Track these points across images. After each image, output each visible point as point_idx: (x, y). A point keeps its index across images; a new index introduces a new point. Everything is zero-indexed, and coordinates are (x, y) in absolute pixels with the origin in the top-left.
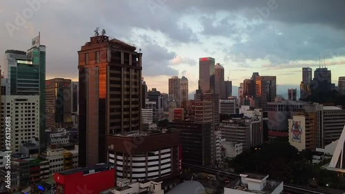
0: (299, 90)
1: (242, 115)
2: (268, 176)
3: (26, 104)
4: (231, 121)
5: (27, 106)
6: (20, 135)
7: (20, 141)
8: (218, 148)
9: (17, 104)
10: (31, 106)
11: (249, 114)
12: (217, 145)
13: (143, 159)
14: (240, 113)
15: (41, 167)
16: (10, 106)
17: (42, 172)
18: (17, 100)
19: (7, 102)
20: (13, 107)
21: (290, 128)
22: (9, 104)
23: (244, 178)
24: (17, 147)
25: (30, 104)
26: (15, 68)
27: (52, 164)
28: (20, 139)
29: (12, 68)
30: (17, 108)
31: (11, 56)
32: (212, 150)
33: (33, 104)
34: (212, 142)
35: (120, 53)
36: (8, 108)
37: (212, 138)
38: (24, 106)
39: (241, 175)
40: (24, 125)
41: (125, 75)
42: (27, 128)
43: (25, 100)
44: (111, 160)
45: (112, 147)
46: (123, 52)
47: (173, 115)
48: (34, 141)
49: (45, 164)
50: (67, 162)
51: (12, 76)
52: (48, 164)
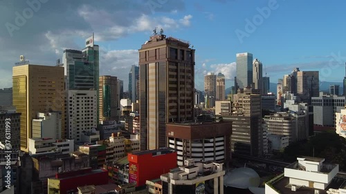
0: (342, 86)
1: (287, 109)
2: (324, 160)
3: (86, 98)
4: (276, 115)
5: (87, 99)
6: (80, 126)
7: (80, 131)
8: (265, 140)
9: (78, 98)
10: (90, 99)
11: (295, 108)
12: (264, 137)
13: (200, 145)
14: (285, 107)
15: (108, 152)
16: (72, 100)
17: (107, 157)
18: (78, 94)
19: (69, 96)
20: (74, 100)
21: (337, 121)
22: (71, 98)
23: (301, 161)
24: (78, 136)
25: (89, 98)
26: (73, 66)
27: (115, 150)
28: (80, 129)
29: (70, 66)
30: (78, 101)
31: (69, 55)
32: (259, 141)
33: (92, 98)
34: (259, 134)
35: (176, 50)
37: (259, 131)
38: (84, 99)
39: (298, 159)
40: (84, 117)
41: (180, 70)
42: (87, 120)
43: (85, 94)
44: (171, 146)
45: (172, 134)
46: (179, 48)
47: (220, 108)
48: (94, 131)
49: (110, 150)
50: (127, 148)
51: (70, 73)
52: (112, 149)
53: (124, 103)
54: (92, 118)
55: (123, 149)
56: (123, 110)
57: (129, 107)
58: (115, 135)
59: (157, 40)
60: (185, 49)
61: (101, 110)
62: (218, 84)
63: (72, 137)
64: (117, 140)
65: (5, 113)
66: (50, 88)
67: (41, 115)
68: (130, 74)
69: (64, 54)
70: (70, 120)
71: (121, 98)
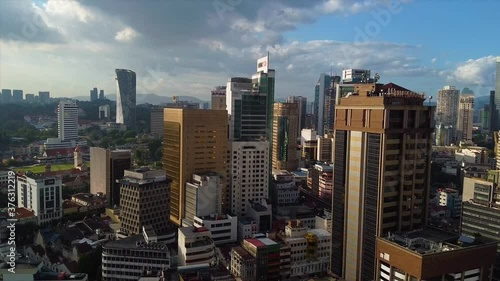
3: (254, 152)
5: (256, 154)
6: (247, 191)
7: (246, 198)
9: (244, 152)
10: (260, 154)
15: (282, 254)
16: (237, 155)
17: (282, 261)
18: (245, 148)
19: (233, 150)
20: (240, 156)
22: (235, 152)
24: (244, 205)
25: (258, 152)
26: (239, 101)
27: (294, 249)
29: (236, 101)
30: (244, 157)
31: (235, 86)
33: (263, 152)
35: (402, 112)
36: (235, 157)
38: (252, 154)
40: (252, 178)
41: (407, 145)
42: (255, 183)
43: (253, 147)
44: (383, 274)
45: (387, 257)
46: (407, 109)
47: (473, 191)
48: (264, 204)
49: (285, 251)
50: (311, 247)
51: (236, 111)
52: (289, 250)
53: (306, 135)
54: (262, 180)
55: (304, 247)
56: (305, 146)
57: (314, 142)
58: (294, 225)
59: (368, 95)
60: (417, 109)
61: (275, 154)
62: (461, 106)
63: (236, 213)
64: (297, 233)
65: (151, 181)
66: (210, 140)
67: (197, 178)
68: (317, 87)
69: (229, 86)
70: (233, 183)
71: (303, 127)
